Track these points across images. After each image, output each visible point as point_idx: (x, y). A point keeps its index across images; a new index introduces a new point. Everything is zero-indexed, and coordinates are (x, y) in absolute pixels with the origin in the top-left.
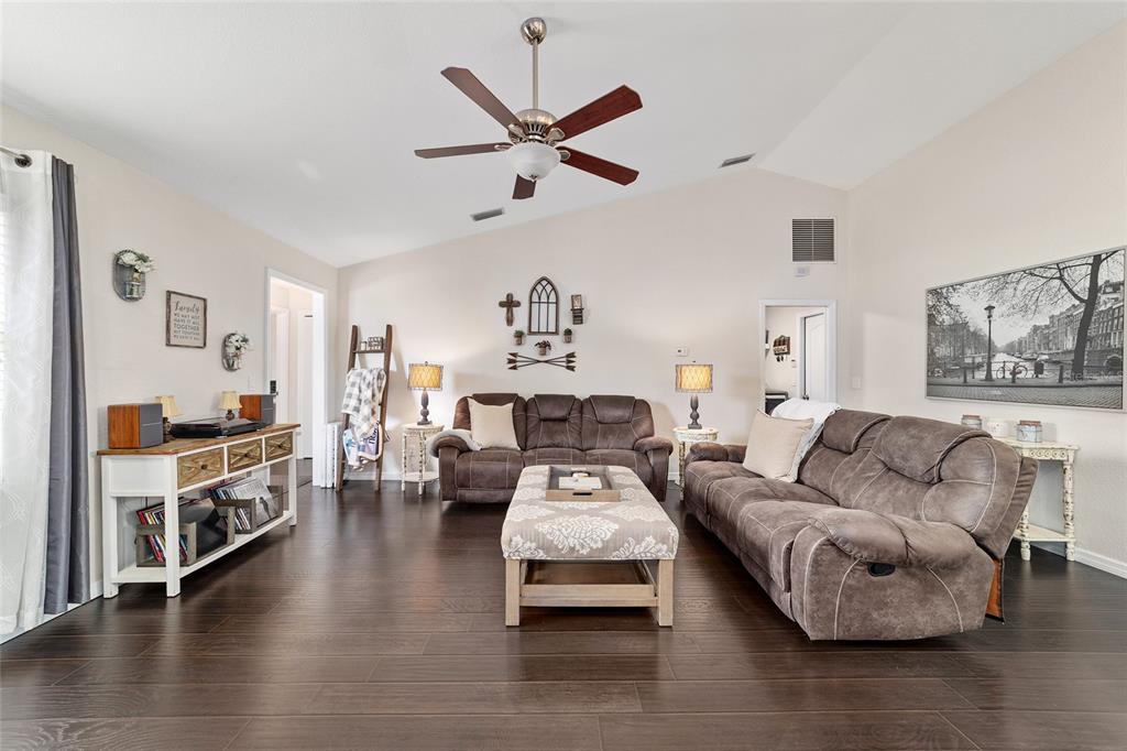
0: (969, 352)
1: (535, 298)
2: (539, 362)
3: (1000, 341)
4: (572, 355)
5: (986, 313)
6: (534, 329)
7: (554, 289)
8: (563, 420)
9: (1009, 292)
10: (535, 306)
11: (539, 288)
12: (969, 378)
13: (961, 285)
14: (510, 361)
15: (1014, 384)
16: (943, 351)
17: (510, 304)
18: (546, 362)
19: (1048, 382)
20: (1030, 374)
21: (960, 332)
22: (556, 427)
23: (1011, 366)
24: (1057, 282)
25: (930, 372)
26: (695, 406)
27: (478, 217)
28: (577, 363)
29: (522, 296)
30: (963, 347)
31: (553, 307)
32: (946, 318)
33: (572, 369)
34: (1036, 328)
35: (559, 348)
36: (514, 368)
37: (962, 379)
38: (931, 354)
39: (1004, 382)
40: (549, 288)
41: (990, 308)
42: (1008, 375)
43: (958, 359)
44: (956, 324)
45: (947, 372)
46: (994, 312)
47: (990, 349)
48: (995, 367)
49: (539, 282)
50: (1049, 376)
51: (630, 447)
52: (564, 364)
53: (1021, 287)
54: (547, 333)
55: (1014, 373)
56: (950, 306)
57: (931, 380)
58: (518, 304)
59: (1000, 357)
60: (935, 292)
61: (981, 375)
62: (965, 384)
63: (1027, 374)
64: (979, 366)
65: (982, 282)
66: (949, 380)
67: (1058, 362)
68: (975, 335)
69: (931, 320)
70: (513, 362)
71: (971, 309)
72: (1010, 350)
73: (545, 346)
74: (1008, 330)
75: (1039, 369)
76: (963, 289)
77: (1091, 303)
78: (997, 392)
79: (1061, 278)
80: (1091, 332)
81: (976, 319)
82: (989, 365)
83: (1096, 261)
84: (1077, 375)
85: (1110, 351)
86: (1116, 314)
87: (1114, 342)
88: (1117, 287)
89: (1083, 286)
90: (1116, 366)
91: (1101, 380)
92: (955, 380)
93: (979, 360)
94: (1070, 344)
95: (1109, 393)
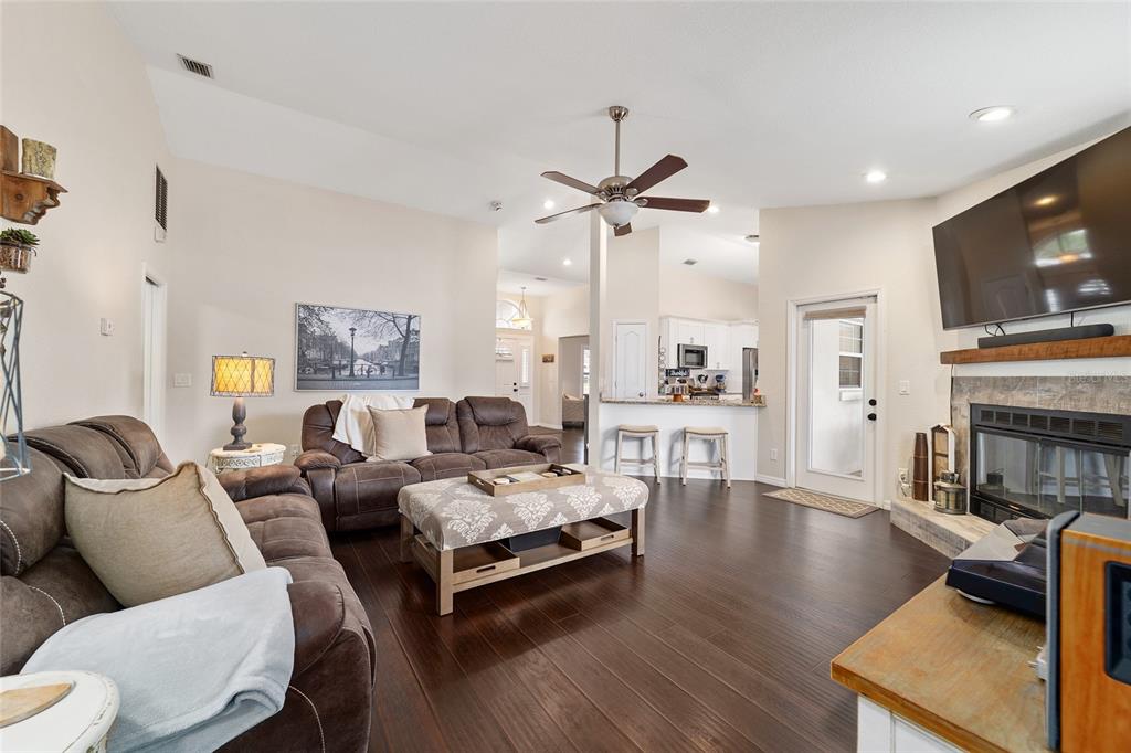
0: (336, 357)
3: (359, 351)
5: (350, 332)
9: (366, 321)
12: (337, 374)
13: (331, 308)
15: (368, 378)
16: (312, 354)
20: (378, 372)
21: (329, 343)
23: (366, 368)
24: (392, 323)
25: (301, 370)
30: (331, 353)
32: (318, 330)
34: (381, 347)
37: (331, 376)
38: (302, 356)
41: (353, 330)
42: (365, 373)
43: (327, 361)
44: (326, 335)
45: (317, 371)
46: (356, 333)
47: (353, 356)
48: (356, 368)
50: (388, 374)
53: (373, 321)
55: (368, 372)
56: (319, 320)
57: (303, 376)
59: (360, 362)
60: (306, 307)
61: (346, 373)
62: (334, 379)
63: (376, 373)
64: (345, 367)
65: (347, 311)
66: (319, 376)
67: (391, 367)
68: (342, 346)
69: (302, 328)
71: (340, 329)
72: (366, 358)
74: (364, 345)
75: (382, 370)
76: (332, 312)
77: (407, 338)
78: (357, 384)
79: (394, 322)
80: (407, 353)
81: (343, 335)
82: (352, 366)
83: (410, 318)
84: (401, 374)
85: (414, 362)
86: (416, 346)
87: (415, 358)
88: (417, 333)
89: (403, 328)
90: (416, 370)
91: (411, 376)
92: (325, 376)
93: (344, 363)
94: (398, 357)
95: (414, 381)
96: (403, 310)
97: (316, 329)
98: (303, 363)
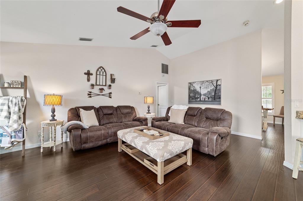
0: (197, 95)
1: (98, 73)
2: (100, 95)
3: (202, 93)
4: (111, 93)
5: (200, 88)
6: (98, 83)
7: (105, 71)
8: (111, 114)
9: (204, 84)
10: (98, 76)
11: (100, 70)
12: (197, 100)
13: (195, 82)
14: (89, 95)
15: (205, 101)
16: (191, 95)
17: (88, 74)
18: (102, 95)
19: (210, 101)
20: (207, 99)
21: (195, 91)
22: (110, 116)
23: (204, 98)
24: (211, 84)
25: (189, 99)
26: (149, 108)
27: (81, 39)
28: (112, 96)
29: (93, 71)
30: (195, 94)
31: (104, 77)
32: (192, 88)
33: (111, 97)
34: (208, 91)
35: (107, 91)
36: (90, 97)
38: (189, 95)
39: (203, 101)
40: (103, 70)
41: (200, 87)
42: (204, 99)
43: (194, 96)
44: (194, 89)
45: (193, 99)
46: (201, 88)
47: (200, 95)
48: (201, 98)
49: (100, 68)
50: (210, 99)
51: (132, 120)
52: (108, 96)
53: (206, 84)
54: (103, 85)
55: (205, 99)
56: (193, 86)
57: (190, 100)
58: (92, 74)
59: (202, 96)
60: (190, 83)
61: (199, 99)
62: (196, 101)
64: (199, 98)
65: (199, 82)
66: (193, 100)
67: (211, 97)
68: (198, 92)
69: (189, 89)
70: (90, 95)
71: (197, 87)
72: (204, 95)
73: (102, 90)
74: (203, 91)
75: (209, 98)
76: (195, 83)
77: (216, 87)
78: (202, 102)
79: (212, 83)
80: (216, 92)
81: (198, 89)
82: (200, 97)
83: (217, 81)
84: (214, 99)
85: (219, 95)
86: (220, 90)
87: (219, 94)
88: (220, 85)
89: (215, 85)
90: (220, 98)
91: (218, 100)
92: (194, 100)
93: (198, 97)
94: (213, 94)
95: (219, 102)
96: (215, 78)
97: (192, 89)
98: (190, 97)
